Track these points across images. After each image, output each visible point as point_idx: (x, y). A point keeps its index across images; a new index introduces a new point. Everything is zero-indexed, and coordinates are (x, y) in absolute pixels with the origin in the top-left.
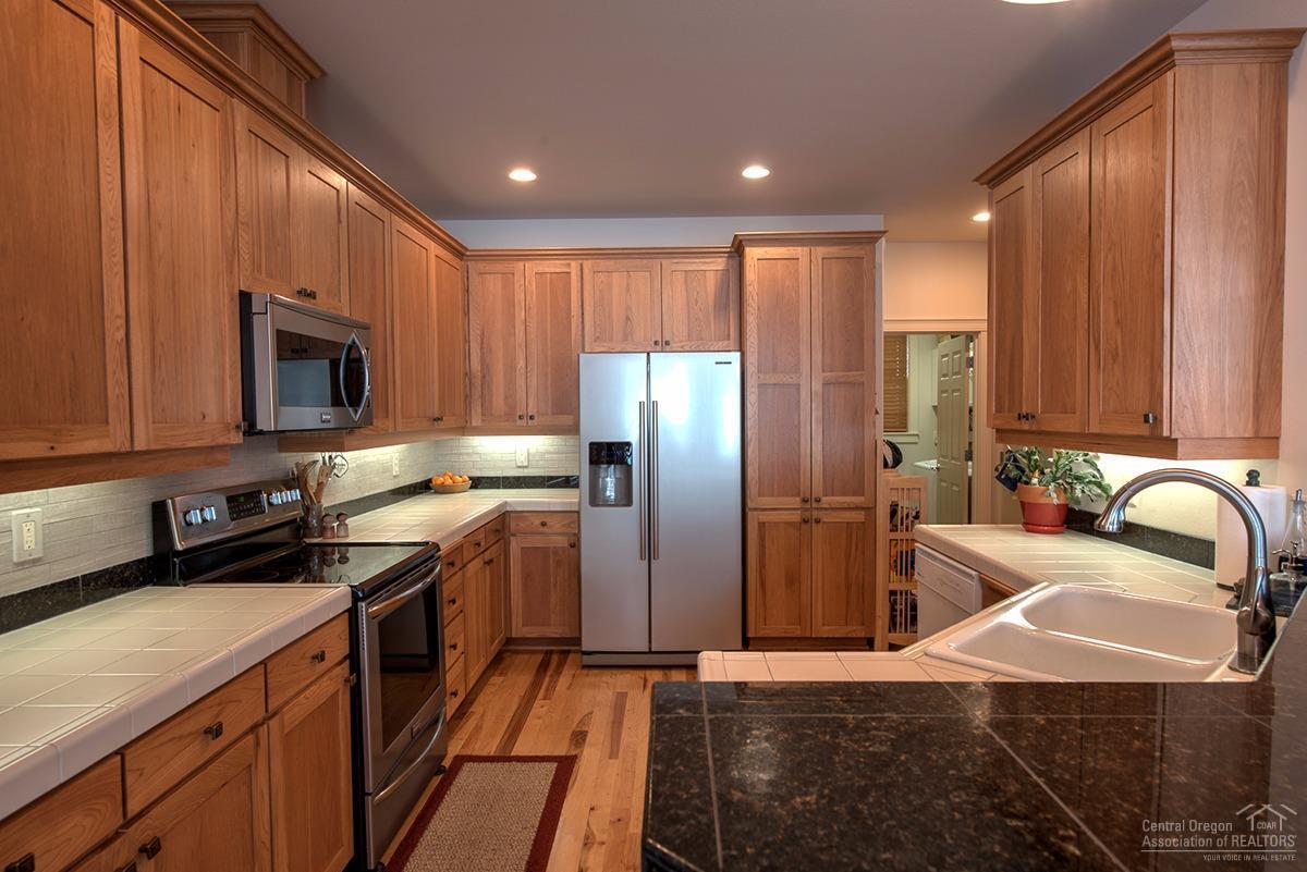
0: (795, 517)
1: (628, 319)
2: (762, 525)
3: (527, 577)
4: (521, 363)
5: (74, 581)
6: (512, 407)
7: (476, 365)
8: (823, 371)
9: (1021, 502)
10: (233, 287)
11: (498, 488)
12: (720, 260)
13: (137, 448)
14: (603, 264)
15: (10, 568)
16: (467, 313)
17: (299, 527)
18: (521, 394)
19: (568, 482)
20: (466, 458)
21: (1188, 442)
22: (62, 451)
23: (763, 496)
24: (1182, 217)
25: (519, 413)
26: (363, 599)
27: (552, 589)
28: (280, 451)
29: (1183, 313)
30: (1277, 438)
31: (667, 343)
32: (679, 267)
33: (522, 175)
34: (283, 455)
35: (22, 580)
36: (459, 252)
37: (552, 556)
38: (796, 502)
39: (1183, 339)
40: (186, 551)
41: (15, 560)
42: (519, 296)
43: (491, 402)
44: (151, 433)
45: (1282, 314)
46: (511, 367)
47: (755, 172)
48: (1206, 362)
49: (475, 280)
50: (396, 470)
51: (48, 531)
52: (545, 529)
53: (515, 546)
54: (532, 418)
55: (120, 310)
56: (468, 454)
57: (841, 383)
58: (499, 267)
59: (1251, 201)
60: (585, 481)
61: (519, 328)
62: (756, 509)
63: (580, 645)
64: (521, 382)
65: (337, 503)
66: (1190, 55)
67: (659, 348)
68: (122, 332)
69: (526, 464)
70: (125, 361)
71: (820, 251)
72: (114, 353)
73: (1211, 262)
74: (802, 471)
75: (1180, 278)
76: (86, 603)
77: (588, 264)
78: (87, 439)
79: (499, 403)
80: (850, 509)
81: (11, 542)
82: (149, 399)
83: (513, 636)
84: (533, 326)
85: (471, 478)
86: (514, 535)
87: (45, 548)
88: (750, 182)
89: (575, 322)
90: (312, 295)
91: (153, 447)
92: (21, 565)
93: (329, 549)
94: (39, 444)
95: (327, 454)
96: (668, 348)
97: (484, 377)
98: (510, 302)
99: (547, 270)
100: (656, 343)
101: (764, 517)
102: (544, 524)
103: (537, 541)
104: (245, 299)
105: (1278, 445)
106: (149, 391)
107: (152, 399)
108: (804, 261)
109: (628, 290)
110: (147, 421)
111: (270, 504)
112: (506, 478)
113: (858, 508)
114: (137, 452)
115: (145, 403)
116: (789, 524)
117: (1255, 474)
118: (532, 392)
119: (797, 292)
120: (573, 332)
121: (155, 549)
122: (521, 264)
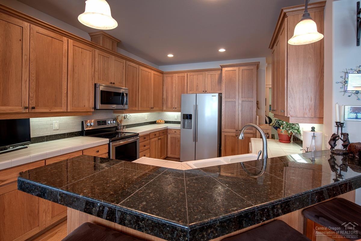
0: (234, 134)
1: (197, 86)
2: (225, 136)
3: (172, 143)
4: (174, 96)
5: (65, 134)
6: (172, 105)
7: (165, 96)
8: (242, 98)
9: (278, 134)
10: (93, 83)
11: (171, 123)
12: (219, 71)
13: (68, 111)
14: (192, 73)
15: (53, 130)
16: (163, 85)
17: (116, 128)
18: (174, 103)
19: (178, 123)
20: (164, 117)
21: (292, 118)
22: (52, 111)
23: (226, 129)
24: (290, 56)
25: (173, 107)
26: (111, 142)
27: (177, 147)
28: (114, 113)
29: (290, 82)
30: (323, 118)
31: (206, 91)
32: (209, 73)
33: (170, 56)
34: (114, 114)
35: (55, 132)
36: (162, 73)
37: (177, 139)
38: (234, 131)
39: (291, 90)
40: (86, 130)
41: (54, 129)
42: (174, 81)
43: (168, 104)
44: (71, 109)
45: (324, 82)
46: (172, 97)
47: (222, 50)
48: (298, 96)
49: (165, 78)
50: (146, 118)
51: (60, 125)
52: (175, 133)
53: (169, 136)
54: (176, 108)
55: (66, 88)
56: (165, 116)
57: (246, 101)
58: (170, 75)
59: (312, 50)
60: (182, 123)
61: (174, 89)
62: (224, 132)
63: (180, 160)
64: (174, 100)
65: (129, 124)
66: (291, 13)
67: (204, 92)
68: (66, 91)
69: (177, 118)
70: (66, 96)
71: (242, 68)
72: (64, 95)
73: (299, 68)
74: (236, 123)
75: (289, 73)
76: (67, 138)
77: (189, 74)
78: (57, 109)
79: (169, 105)
80: (249, 133)
81: (53, 126)
82: (71, 103)
83: (168, 156)
84: (177, 88)
85: (164, 121)
86: (169, 134)
87: (59, 128)
88: (221, 52)
89: (186, 87)
90: (114, 83)
91: (72, 111)
92: (55, 130)
93: (122, 133)
94: (48, 110)
95: (125, 114)
96: (206, 92)
97: (166, 99)
98: (172, 83)
99: (180, 75)
100: (203, 91)
101: (226, 134)
102: (175, 132)
103: (174, 136)
104: (95, 85)
105: (323, 120)
106: (71, 101)
107: (72, 103)
108: (237, 71)
109: (197, 79)
110: (71, 106)
111: (108, 123)
112: (172, 121)
113: (251, 133)
114: (68, 112)
115: (70, 104)
116: (232, 136)
117: (313, 128)
118: (176, 102)
119: (235, 78)
120: (185, 89)
121: (82, 130)
122: (175, 74)
